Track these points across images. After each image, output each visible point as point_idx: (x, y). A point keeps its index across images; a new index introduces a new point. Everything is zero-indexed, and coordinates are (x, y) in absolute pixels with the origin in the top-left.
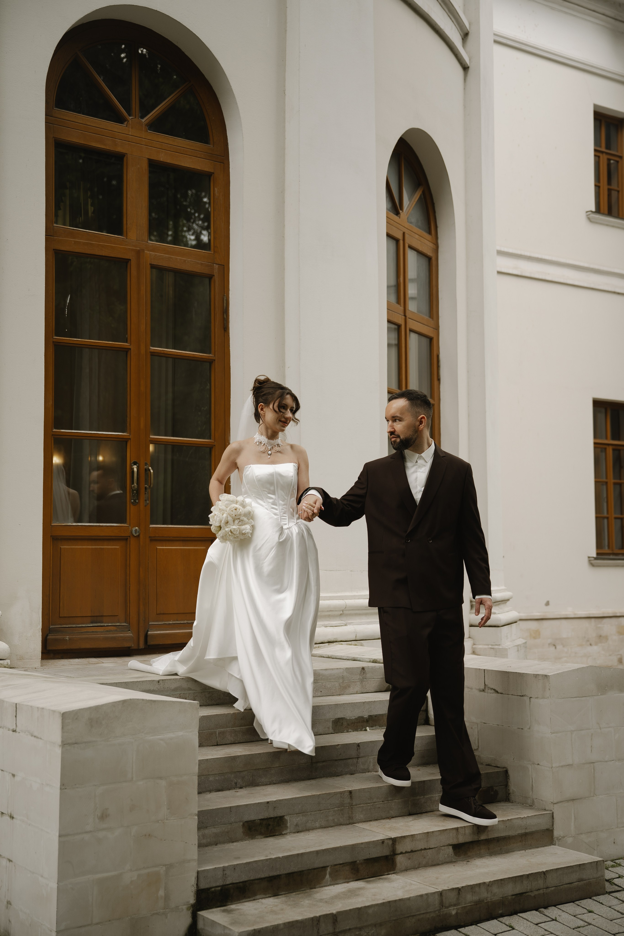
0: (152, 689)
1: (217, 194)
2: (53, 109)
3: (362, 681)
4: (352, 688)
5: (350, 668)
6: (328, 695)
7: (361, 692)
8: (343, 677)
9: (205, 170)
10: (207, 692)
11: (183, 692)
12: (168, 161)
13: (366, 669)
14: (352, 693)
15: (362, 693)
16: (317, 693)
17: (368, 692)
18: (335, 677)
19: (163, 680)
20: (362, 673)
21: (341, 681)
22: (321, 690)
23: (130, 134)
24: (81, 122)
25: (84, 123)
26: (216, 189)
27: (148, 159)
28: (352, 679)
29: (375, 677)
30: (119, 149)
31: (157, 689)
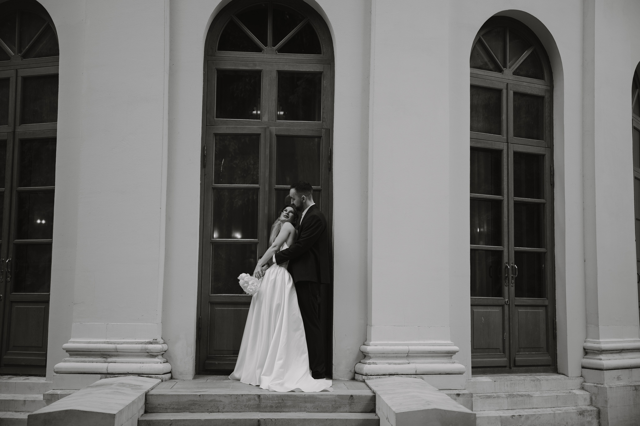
0: (195, 400)
1: (325, 85)
2: (216, 52)
3: (350, 405)
4: (342, 408)
5: (341, 395)
6: (323, 411)
7: (349, 412)
8: (335, 401)
9: (317, 71)
10: (233, 404)
11: (216, 403)
12: (291, 70)
13: (354, 397)
14: (342, 412)
15: (351, 412)
16: (314, 410)
17: (354, 412)
18: (329, 400)
19: (203, 395)
20: (351, 399)
21: (334, 403)
22: (318, 408)
23: (265, 57)
24: (233, 56)
25: (235, 56)
26: (324, 81)
27: (277, 70)
28: (343, 402)
29: (361, 402)
30: (258, 68)
31: (199, 400)
